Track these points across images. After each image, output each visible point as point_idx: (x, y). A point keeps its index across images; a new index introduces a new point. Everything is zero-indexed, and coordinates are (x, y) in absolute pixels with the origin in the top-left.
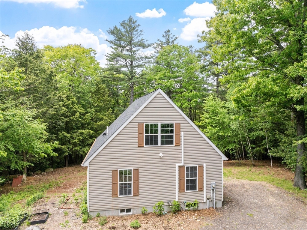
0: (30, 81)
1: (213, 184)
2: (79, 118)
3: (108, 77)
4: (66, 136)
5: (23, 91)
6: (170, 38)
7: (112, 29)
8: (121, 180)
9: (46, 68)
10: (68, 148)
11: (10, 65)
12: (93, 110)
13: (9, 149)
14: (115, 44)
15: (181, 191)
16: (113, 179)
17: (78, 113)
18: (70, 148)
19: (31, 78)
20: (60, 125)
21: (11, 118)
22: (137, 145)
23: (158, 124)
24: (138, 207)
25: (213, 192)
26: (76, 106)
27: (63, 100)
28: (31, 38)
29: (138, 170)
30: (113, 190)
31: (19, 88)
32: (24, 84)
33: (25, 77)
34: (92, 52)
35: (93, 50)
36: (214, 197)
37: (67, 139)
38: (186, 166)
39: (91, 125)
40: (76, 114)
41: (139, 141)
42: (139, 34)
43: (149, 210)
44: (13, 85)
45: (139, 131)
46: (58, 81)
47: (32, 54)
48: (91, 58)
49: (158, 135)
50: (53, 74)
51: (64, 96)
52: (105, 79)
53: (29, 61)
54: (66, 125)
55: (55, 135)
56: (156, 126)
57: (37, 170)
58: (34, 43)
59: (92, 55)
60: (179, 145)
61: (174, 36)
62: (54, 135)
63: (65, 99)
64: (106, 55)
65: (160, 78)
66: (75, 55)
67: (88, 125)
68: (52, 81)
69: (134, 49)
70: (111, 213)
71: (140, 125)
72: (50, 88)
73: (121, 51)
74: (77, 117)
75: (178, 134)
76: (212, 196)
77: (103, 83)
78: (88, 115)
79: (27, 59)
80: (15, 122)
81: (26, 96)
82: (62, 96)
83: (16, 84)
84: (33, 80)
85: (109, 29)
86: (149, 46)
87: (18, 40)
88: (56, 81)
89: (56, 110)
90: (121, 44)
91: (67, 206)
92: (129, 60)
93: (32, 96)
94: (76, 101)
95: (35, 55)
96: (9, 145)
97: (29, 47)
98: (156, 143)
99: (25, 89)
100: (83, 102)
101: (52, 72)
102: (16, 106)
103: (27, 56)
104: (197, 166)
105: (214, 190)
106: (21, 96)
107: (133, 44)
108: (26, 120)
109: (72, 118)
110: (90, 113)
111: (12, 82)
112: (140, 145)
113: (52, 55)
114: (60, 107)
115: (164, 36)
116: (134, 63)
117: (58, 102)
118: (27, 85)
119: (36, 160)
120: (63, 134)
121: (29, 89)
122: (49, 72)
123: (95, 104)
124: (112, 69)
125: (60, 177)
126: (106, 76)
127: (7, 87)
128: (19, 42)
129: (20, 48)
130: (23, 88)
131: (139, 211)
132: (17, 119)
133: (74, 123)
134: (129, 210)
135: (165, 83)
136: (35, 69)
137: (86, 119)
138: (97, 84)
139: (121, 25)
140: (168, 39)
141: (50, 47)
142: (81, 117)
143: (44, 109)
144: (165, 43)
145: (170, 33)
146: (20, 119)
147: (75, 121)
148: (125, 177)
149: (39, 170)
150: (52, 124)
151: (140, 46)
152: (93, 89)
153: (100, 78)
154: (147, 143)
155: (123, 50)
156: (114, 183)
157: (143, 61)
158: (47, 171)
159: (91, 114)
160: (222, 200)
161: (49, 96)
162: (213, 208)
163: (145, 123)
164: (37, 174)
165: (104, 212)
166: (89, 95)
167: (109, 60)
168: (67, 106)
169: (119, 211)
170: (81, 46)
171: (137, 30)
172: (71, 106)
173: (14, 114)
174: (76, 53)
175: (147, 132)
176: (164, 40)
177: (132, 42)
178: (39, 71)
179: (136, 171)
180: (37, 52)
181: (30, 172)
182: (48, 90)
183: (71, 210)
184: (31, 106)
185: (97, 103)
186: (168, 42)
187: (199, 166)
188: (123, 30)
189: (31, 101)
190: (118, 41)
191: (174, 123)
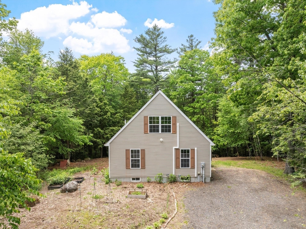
0: (70, 87)
1: (203, 163)
2: (110, 117)
3: (135, 82)
4: (100, 132)
5: (65, 95)
6: (193, 43)
7: (139, 37)
8: (132, 157)
9: (82, 76)
10: (102, 142)
11: (55, 74)
12: (122, 110)
13: (57, 137)
14: (142, 51)
15: (177, 167)
16: (126, 156)
17: (109, 113)
18: (103, 142)
19: (71, 84)
20: (95, 123)
21: (57, 114)
22: (144, 132)
23: (159, 117)
24: (145, 177)
25: (203, 170)
26: (108, 107)
27: (96, 102)
28: (70, 51)
29: (144, 150)
30: (126, 163)
31: (62, 92)
32: (66, 89)
33: (66, 83)
34: (121, 59)
35: (122, 58)
36: (204, 174)
37: (101, 134)
38: (180, 149)
39: (120, 123)
40: (108, 114)
41: (144, 129)
42: (162, 41)
43: (153, 180)
44: (58, 90)
45: (144, 122)
46: (92, 86)
47: (70, 65)
48: (120, 65)
49: (159, 125)
50: (87, 81)
51: (96, 99)
52: (132, 83)
53: (69, 70)
54: (100, 123)
55: (92, 131)
56: (158, 118)
57: (78, 159)
58: (73, 55)
59: (122, 62)
60: (176, 133)
61: (197, 40)
62: (90, 131)
63: (98, 101)
64: (134, 62)
65: (181, 81)
66: (106, 63)
67: (118, 123)
68: (87, 86)
69: (159, 55)
70: (125, 180)
71: (145, 117)
72: (86, 92)
73: (147, 57)
74: (108, 116)
75: (175, 124)
76: (202, 173)
77: (131, 87)
78: (117, 114)
79: (67, 68)
80: (60, 118)
81: (68, 98)
82: (95, 98)
83: (60, 89)
84: (73, 86)
85: (136, 38)
86: (173, 51)
87: (60, 53)
88: (90, 86)
89: (90, 110)
90: (147, 51)
91: (97, 176)
92: (154, 65)
93: (72, 98)
94: (108, 103)
95: (73, 66)
96: (57, 134)
97: (68, 59)
98: (158, 131)
99: (67, 93)
100: (113, 103)
101: (87, 79)
102: (61, 106)
103: (67, 66)
104: (190, 149)
105: (204, 168)
106: (64, 98)
107: (158, 50)
108: (68, 116)
109: (105, 117)
110: (119, 113)
111: (57, 88)
112: (146, 132)
113: (87, 64)
114: (94, 107)
115: (188, 41)
116: (158, 68)
117: (92, 103)
118: (68, 90)
119: (77, 150)
120: (98, 130)
121: (70, 93)
122: (84, 79)
123: (124, 105)
124: (139, 74)
125: (95, 164)
126: (134, 80)
127: (54, 92)
128: (61, 55)
129: (62, 59)
130: (65, 92)
131: (146, 180)
132: (61, 116)
133: (106, 121)
134: (138, 179)
135: (186, 86)
136: (74, 76)
137: (116, 118)
138: (125, 88)
139: (146, 33)
140: (192, 44)
141: (86, 56)
142: (112, 116)
143: (82, 109)
144: (188, 47)
145: (193, 38)
146: (64, 116)
147: (107, 120)
148: (135, 155)
149: (79, 158)
150: (88, 122)
151: (164, 51)
152: (123, 93)
153: (128, 82)
154: (151, 131)
155: (149, 56)
156: (127, 158)
157: (166, 66)
158: (86, 160)
159: (121, 113)
160: (211, 176)
161: (85, 98)
162: (203, 182)
163: (149, 116)
164: (78, 161)
165: (121, 179)
166: (119, 97)
167: (136, 66)
168: (100, 107)
169: (131, 179)
170: (113, 53)
171: (162, 37)
172: (104, 107)
173: (59, 112)
174: (107, 61)
175: (151, 123)
176: (187, 44)
177: (157, 48)
178: (77, 78)
179: (143, 151)
180: (75, 63)
181: (73, 160)
182: (85, 94)
183: (99, 178)
184: (71, 106)
185: (126, 104)
186: (191, 47)
187: (191, 150)
188: (148, 37)
189: (71, 102)
190: (143, 48)
191: (171, 116)
